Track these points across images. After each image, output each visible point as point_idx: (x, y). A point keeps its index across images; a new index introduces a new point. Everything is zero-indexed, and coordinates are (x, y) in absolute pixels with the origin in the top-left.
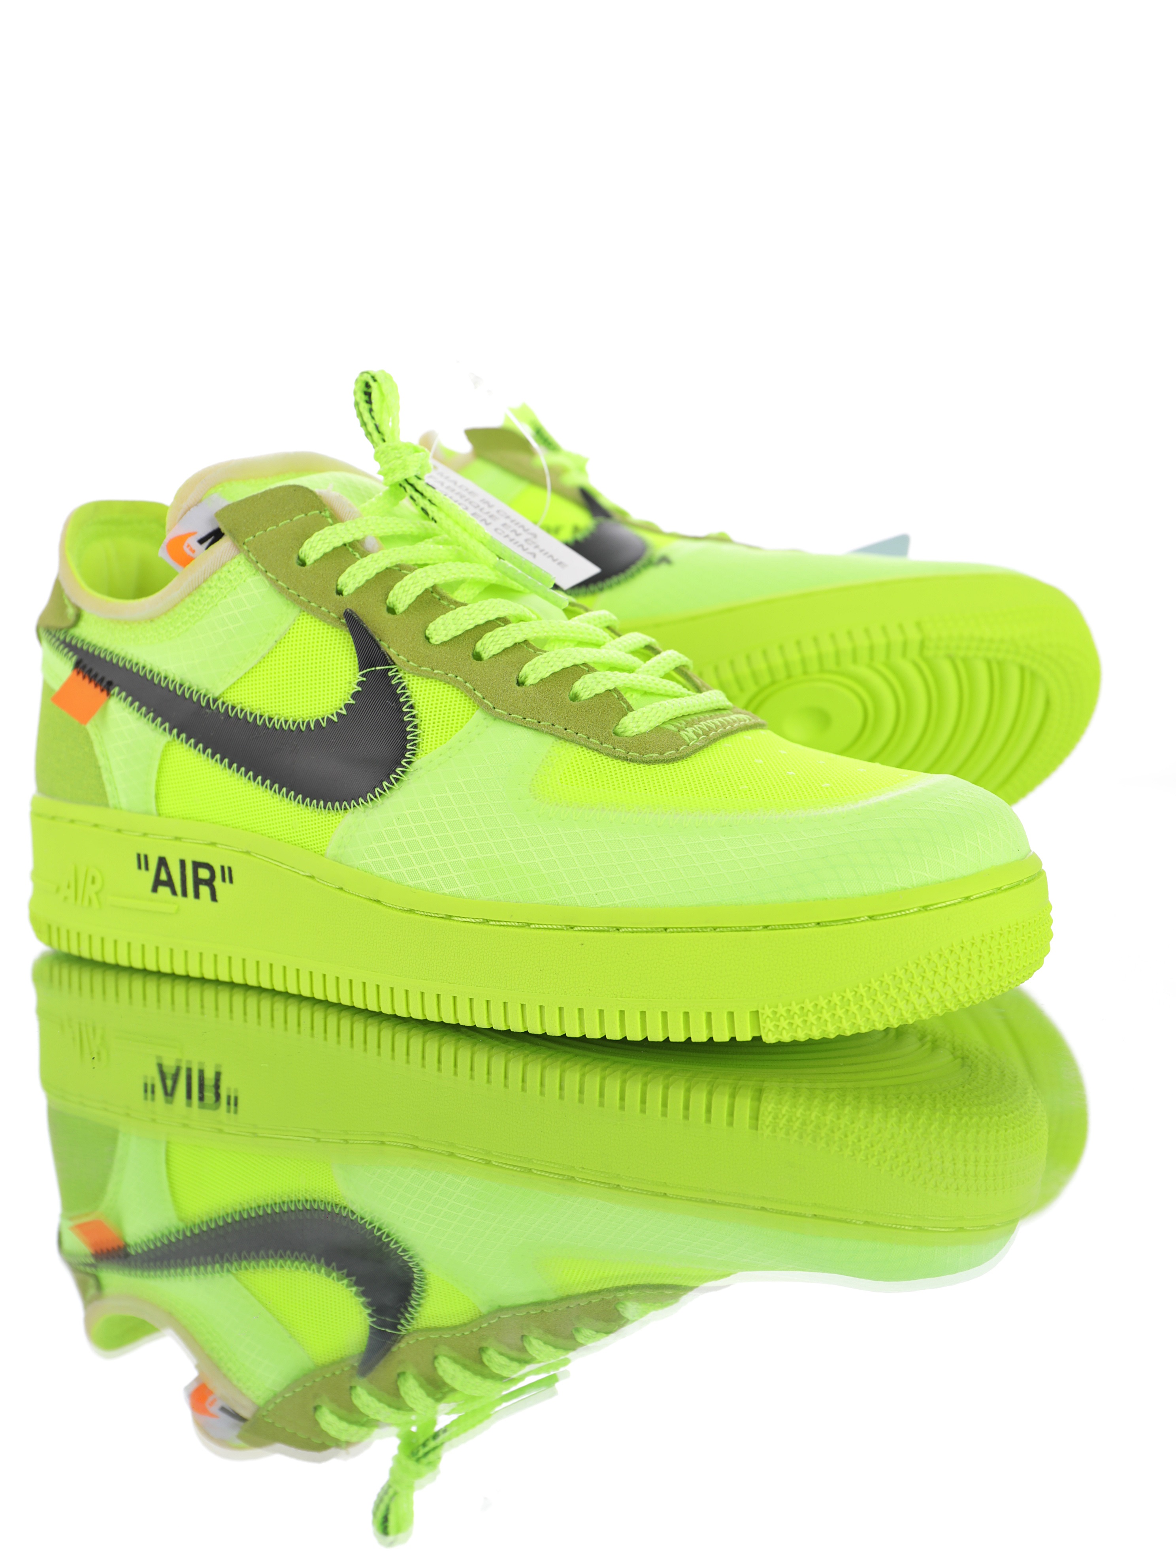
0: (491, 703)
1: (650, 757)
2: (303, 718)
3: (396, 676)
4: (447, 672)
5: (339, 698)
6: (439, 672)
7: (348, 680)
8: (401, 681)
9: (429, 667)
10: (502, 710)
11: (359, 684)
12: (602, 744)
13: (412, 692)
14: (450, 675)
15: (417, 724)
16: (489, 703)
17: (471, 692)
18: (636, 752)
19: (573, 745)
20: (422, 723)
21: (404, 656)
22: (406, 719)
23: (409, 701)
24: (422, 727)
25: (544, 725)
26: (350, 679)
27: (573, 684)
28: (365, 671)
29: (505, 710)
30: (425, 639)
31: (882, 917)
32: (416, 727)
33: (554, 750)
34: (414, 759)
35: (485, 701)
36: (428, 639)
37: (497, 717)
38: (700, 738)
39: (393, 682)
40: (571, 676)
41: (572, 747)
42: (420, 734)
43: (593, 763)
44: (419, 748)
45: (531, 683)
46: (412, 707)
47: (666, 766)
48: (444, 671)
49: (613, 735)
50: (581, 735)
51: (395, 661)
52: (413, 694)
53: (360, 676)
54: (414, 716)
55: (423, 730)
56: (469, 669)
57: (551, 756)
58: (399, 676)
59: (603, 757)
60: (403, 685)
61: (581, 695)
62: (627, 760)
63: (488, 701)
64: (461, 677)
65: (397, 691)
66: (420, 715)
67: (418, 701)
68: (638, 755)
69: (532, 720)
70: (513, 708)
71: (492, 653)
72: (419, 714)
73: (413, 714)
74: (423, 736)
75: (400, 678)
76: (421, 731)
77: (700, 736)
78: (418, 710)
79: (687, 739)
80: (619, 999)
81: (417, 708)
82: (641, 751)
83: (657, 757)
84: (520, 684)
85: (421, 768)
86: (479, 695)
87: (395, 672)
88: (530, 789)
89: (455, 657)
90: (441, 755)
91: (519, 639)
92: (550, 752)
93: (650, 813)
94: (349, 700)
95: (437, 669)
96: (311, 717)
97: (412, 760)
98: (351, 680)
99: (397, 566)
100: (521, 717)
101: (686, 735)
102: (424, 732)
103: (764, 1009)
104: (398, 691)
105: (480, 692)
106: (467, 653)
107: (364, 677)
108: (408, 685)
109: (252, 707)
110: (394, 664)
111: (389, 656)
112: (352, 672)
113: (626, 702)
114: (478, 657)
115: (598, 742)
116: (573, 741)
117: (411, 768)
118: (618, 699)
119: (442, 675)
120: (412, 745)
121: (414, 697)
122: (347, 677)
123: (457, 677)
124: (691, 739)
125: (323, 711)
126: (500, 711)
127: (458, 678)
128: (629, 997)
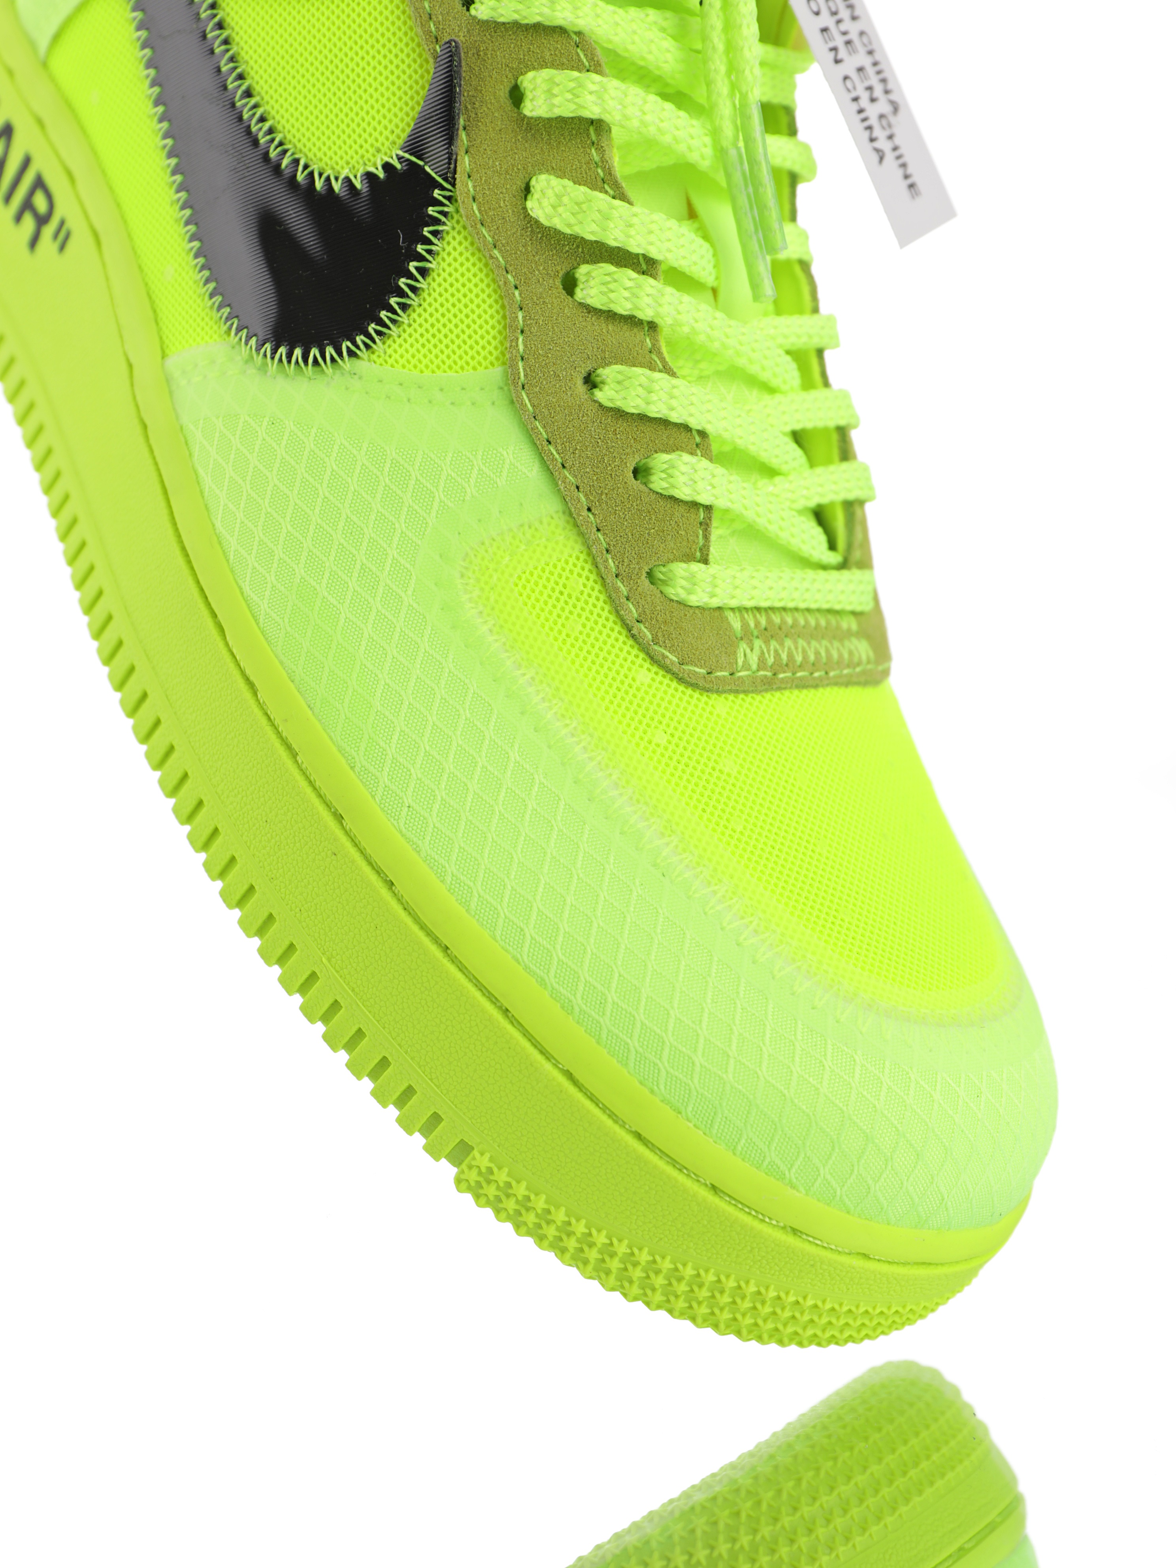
0: (526, 376)
1: (663, 655)
2: (285, 138)
3: (442, 204)
4: (510, 269)
5: (348, 158)
6: (501, 259)
7: (379, 145)
8: (443, 219)
9: (493, 238)
10: (530, 401)
11: (387, 167)
12: (617, 576)
13: (444, 250)
14: (509, 276)
15: (410, 306)
16: (522, 374)
17: (514, 331)
18: (650, 631)
19: (580, 540)
20: (419, 310)
21: (474, 187)
22: (402, 282)
23: (427, 261)
24: (414, 315)
25: (566, 477)
26: (383, 144)
27: (656, 452)
28: (407, 156)
29: (533, 406)
30: (523, 186)
31: (728, 1199)
32: (404, 307)
33: (549, 524)
34: (363, 353)
35: (520, 364)
36: (527, 190)
37: (514, 403)
38: (762, 673)
39: (431, 210)
40: (664, 437)
41: (576, 542)
42: (403, 322)
43: (582, 593)
44: (384, 343)
45: (600, 400)
46: (423, 272)
47: (674, 684)
48: (507, 262)
49: (645, 575)
50: (601, 537)
51: (457, 182)
52: (444, 254)
53: (397, 155)
54: (414, 289)
55: (411, 322)
56: (541, 293)
57: (536, 529)
58: (446, 209)
59: (602, 597)
60: (440, 228)
61: (653, 478)
62: (630, 631)
63: (525, 370)
64: (520, 294)
65: (426, 229)
66: (425, 295)
67: (441, 271)
68: (650, 637)
69: (557, 456)
70: (547, 413)
71: (589, 301)
72: (427, 292)
73: (418, 285)
74: (404, 331)
75: (445, 214)
76: (406, 321)
77: (765, 669)
78: (429, 284)
79: (740, 661)
80: (324, 960)
81: (429, 279)
82: (660, 634)
83: (672, 663)
84: (591, 382)
85: (360, 378)
86: (521, 347)
87: (444, 197)
88: (467, 554)
89: (537, 258)
90: (401, 384)
91: (645, 314)
92: (541, 522)
93: (584, 748)
94: (355, 177)
95: (500, 251)
96: (295, 147)
97: (358, 352)
98: (383, 149)
99: (579, 33)
100: (545, 436)
101: (745, 655)
102: (410, 325)
103: (482, 1154)
104: (426, 231)
105: (525, 346)
106: (559, 268)
107: (401, 163)
108: (448, 233)
109: (240, 50)
110: (454, 185)
111: (456, 167)
112: (392, 138)
113: (706, 537)
114: (570, 285)
115: (614, 570)
116: (581, 534)
117: (347, 363)
118: (701, 524)
119: (499, 266)
120: (377, 332)
121: (439, 259)
122: (381, 139)
123: (516, 288)
124: (746, 666)
125: (315, 155)
126: (527, 401)
127: (517, 293)
128: (337, 972)
